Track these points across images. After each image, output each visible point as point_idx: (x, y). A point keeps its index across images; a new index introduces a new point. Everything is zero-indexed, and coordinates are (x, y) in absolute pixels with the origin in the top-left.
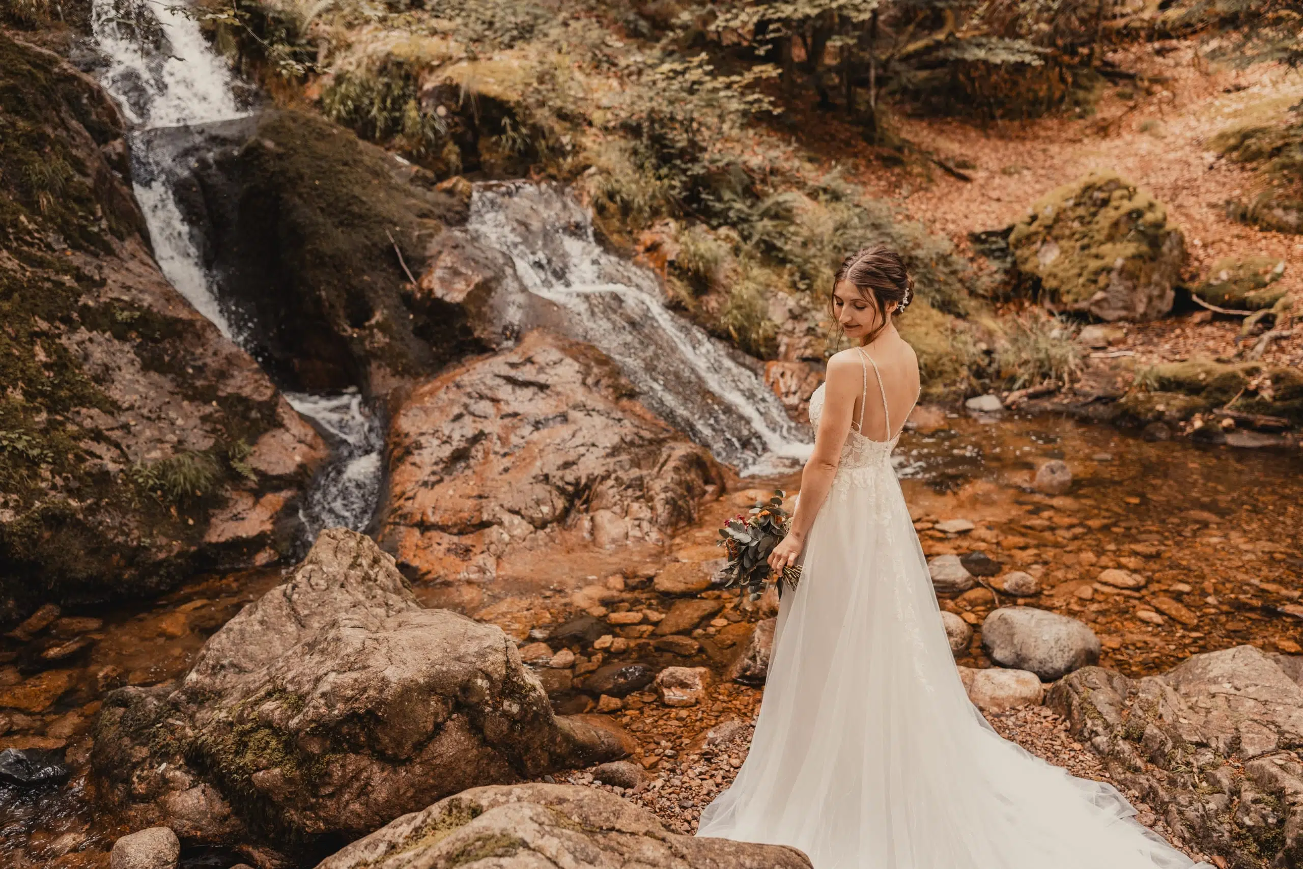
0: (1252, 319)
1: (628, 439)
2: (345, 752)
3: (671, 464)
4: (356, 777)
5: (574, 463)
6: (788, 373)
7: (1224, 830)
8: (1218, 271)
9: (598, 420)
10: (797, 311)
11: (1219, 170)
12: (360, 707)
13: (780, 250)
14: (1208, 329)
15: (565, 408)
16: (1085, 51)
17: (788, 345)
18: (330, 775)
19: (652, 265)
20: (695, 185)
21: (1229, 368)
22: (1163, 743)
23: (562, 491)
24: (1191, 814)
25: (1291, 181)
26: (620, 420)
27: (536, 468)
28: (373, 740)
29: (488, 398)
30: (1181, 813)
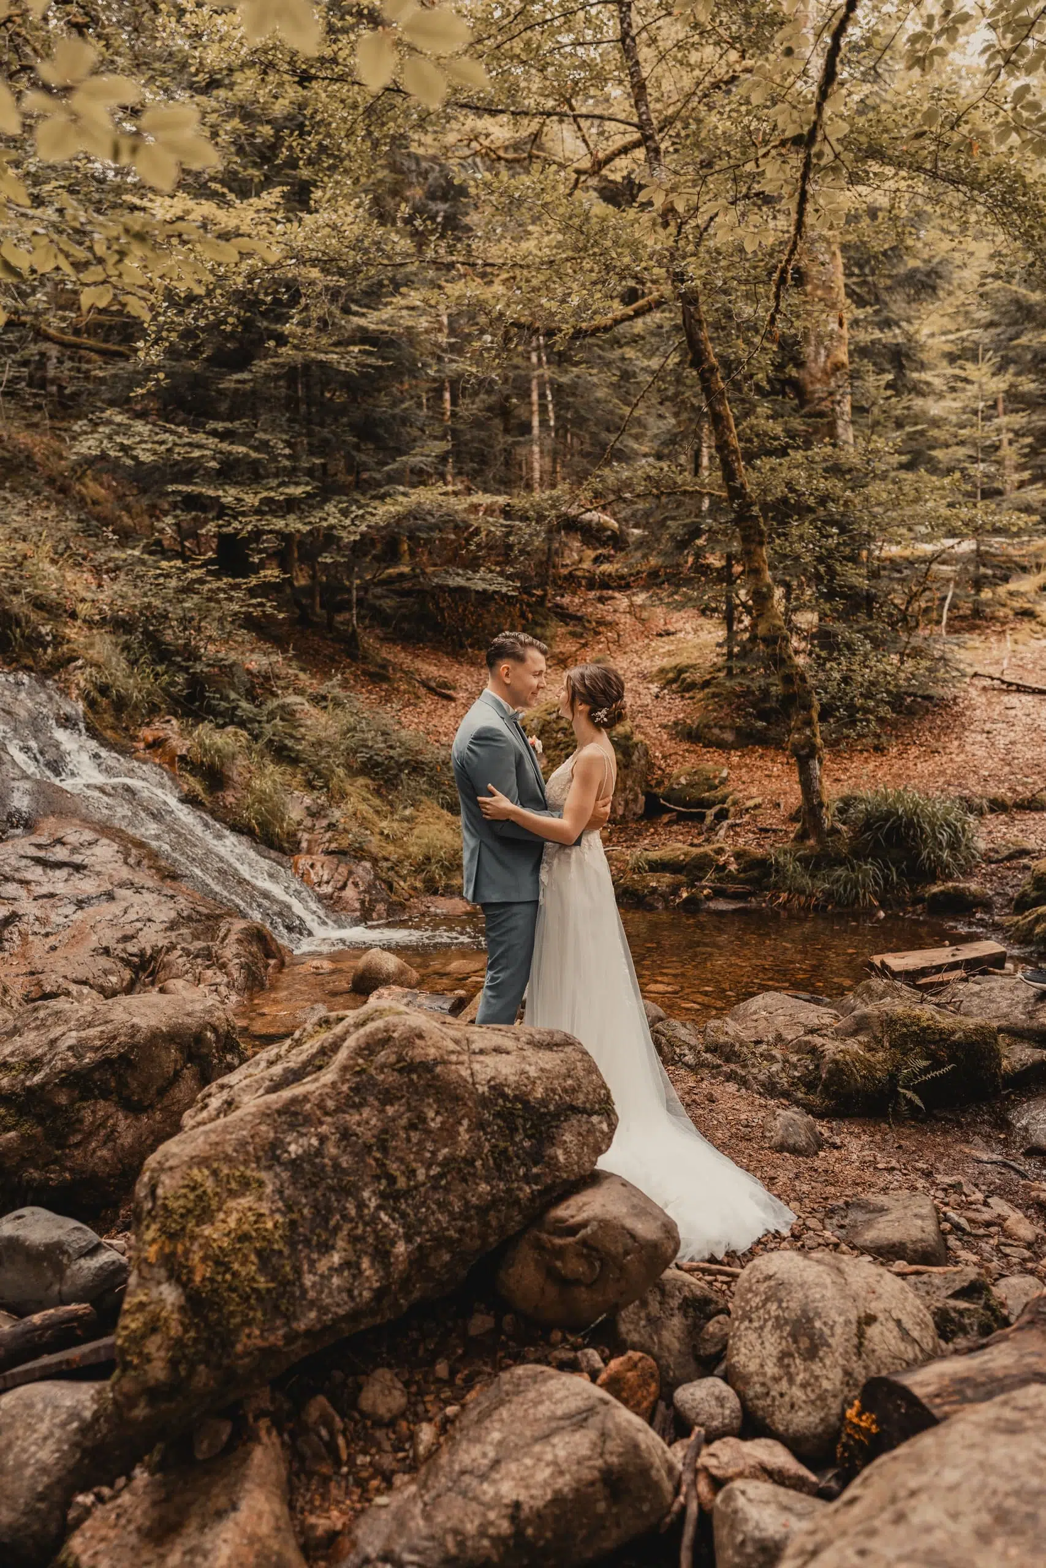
0: (710, 813)
1: (185, 914)
2: (96, 1098)
3: (232, 937)
4: (103, 1125)
5: (133, 937)
6: (318, 865)
7: (784, 1081)
8: (678, 778)
9: (147, 896)
10: (314, 809)
11: (663, 698)
12: (112, 1052)
13: (291, 749)
14: (675, 828)
15: (110, 887)
16: (539, 592)
17: (309, 841)
18: (81, 1121)
19: (157, 761)
20: (196, 683)
21: (702, 850)
22: (733, 1045)
23: (127, 963)
24: (761, 1077)
25: (721, 707)
26: (172, 897)
27: (93, 941)
28: (122, 1084)
29: (14, 880)
30: (755, 1078)
